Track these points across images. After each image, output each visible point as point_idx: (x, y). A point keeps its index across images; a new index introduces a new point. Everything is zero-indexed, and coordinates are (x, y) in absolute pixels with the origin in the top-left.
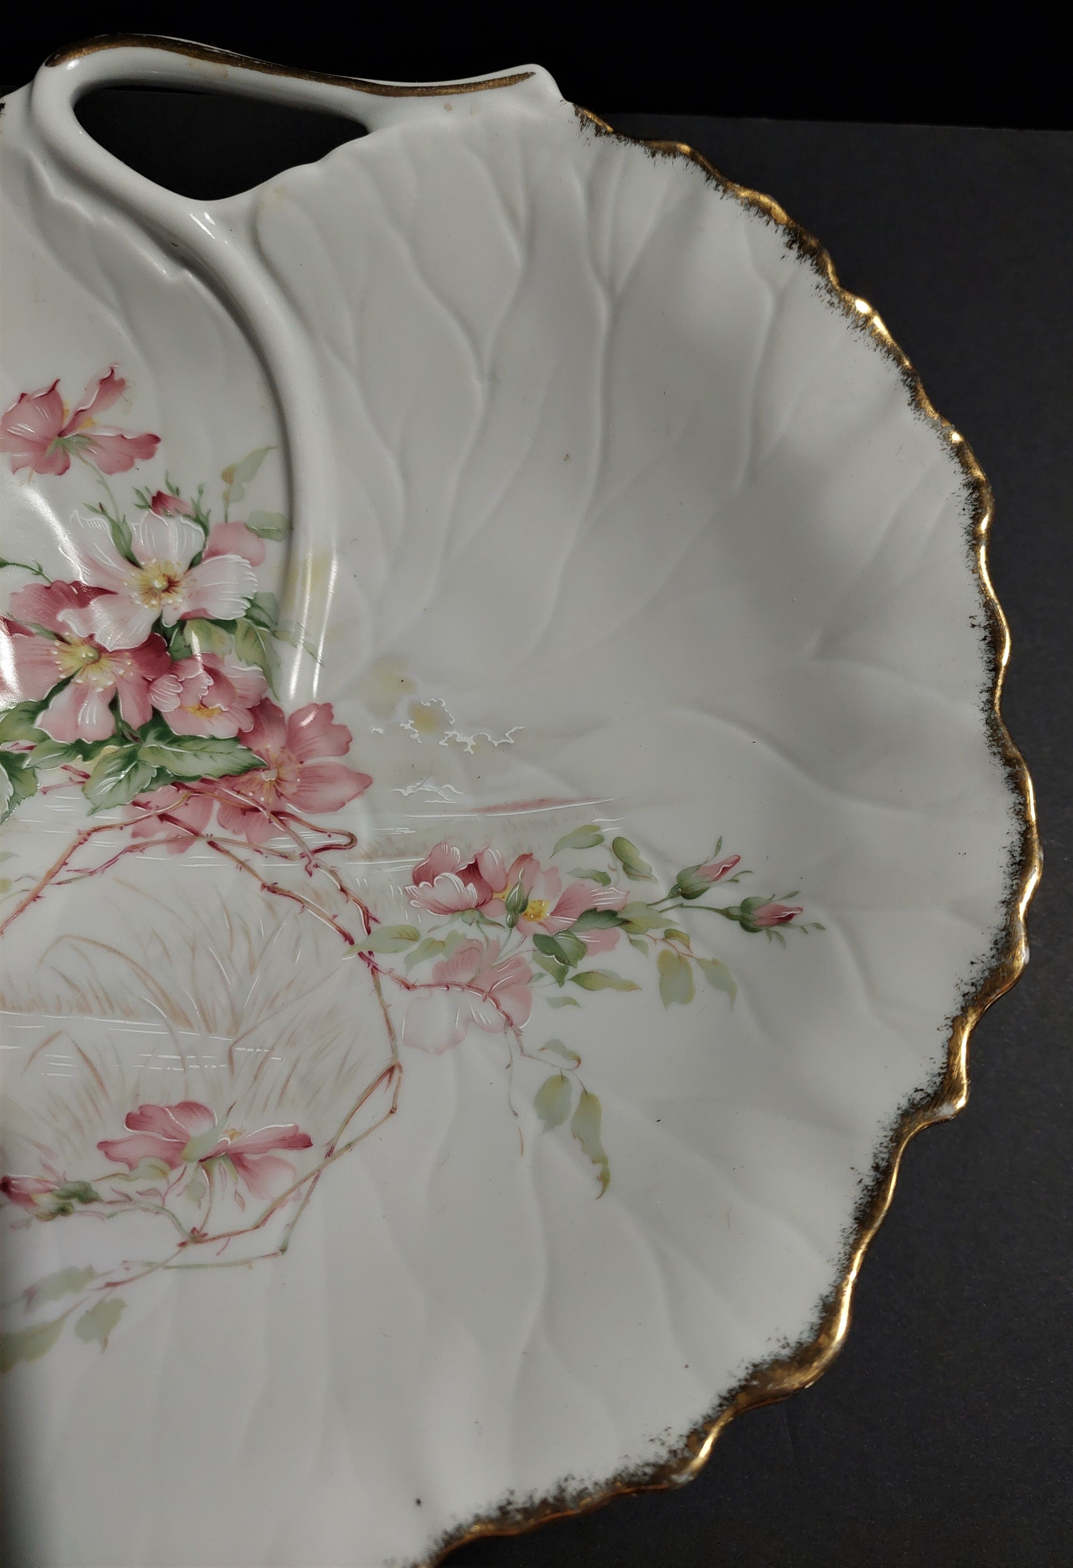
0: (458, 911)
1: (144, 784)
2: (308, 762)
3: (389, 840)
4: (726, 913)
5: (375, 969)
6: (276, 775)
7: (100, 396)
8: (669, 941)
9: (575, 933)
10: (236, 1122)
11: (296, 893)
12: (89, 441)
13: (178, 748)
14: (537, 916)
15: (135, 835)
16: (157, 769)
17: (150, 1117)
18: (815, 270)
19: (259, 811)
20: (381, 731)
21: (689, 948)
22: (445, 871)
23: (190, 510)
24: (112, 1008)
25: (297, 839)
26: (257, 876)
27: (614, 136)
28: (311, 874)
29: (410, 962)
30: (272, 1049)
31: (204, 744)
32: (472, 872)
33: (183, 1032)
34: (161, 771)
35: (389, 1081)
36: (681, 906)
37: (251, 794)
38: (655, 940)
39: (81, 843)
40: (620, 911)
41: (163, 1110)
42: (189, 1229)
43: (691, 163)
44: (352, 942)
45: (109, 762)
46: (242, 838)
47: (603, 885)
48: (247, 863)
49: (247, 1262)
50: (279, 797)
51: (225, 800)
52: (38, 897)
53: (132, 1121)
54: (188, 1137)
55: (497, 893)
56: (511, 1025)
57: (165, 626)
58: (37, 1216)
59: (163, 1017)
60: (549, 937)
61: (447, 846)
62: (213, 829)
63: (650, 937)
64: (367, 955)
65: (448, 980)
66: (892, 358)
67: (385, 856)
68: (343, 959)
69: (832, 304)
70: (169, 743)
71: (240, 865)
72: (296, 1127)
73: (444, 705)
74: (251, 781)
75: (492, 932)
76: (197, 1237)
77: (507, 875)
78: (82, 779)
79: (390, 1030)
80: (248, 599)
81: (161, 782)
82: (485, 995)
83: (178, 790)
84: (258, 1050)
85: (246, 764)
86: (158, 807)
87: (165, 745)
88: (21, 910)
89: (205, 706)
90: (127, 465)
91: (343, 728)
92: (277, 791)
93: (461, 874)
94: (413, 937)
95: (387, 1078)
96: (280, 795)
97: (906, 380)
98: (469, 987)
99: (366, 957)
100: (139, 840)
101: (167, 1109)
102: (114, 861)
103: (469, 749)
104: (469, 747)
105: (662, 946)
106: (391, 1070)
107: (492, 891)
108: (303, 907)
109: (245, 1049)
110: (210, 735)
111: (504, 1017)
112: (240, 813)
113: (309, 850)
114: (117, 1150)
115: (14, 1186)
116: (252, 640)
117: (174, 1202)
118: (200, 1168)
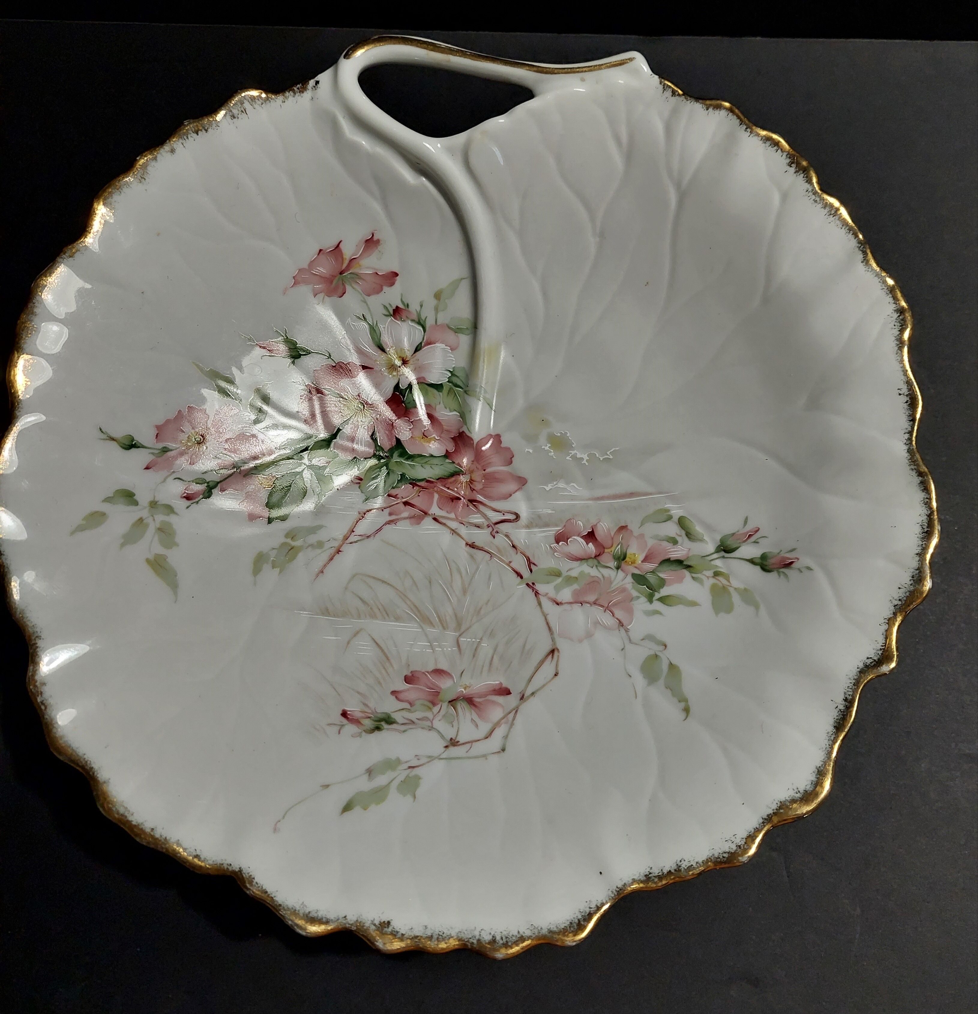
0: (584, 559)
1: (394, 483)
2: (488, 470)
3: (539, 517)
4: (752, 561)
5: (537, 593)
6: (470, 478)
7: (365, 250)
8: (717, 577)
9: (658, 573)
10: (466, 680)
11: (486, 548)
12: (358, 277)
13: (411, 462)
14: (633, 562)
15: (390, 514)
16: (401, 475)
17: (418, 678)
18: (805, 181)
19: (460, 499)
20: (531, 451)
21: (729, 581)
22: (574, 536)
23: (415, 317)
24: (388, 615)
25: (485, 516)
26: (462, 538)
27: (683, 97)
28: (494, 537)
29: (558, 589)
30: (481, 639)
31: (426, 460)
32: (591, 536)
33: (429, 630)
34: (403, 475)
35: (553, 657)
36: (723, 557)
37: (456, 489)
38: (708, 577)
39: (360, 519)
40: (685, 560)
41: (424, 673)
42: (449, 739)
43: (730, 114)
44: (522, 577)
45: (373, 471)
46: (452, 516)
47: (674, 545)
48: (456, 530)
49: (485, 756)
50: (472, 491)
51: (440, 492)
52: (340, 551)
53: (407, 680)
54: (441, 688)
55: (607, 549)
56: (622, 626)
57: (402, 388)
58: (364, 731)
59: (416, 620)
60: (641, 575)
61: (574, 521)
62: (435, 510)
63: (705, 575)
64: (531, 585)
65: (581, 600)
66: (852, 233)
67: (537, 526)
68: (518, 587)
69: (816, 201)
70: (406, 459)
71: (452, 532)
72: (501, 684)
73: (568, 435)
74: (455, 481)
75: (606, 572)
76: (453, 743)
77: (612, 538)
78: (359, 481)
79: (550, 628)
80: (450, 371)
81: (403, 483)
82: (605, 609)
83: (413, 487)
84: (474, 640)
85: (452, 472)
86: (402, 497)
87: (404, 460)
88: (331, 559)
89: (426, 436)
90: (379, 290)
91: (508, 449)
92: (471, 487)
93: (584, 537)
94: (558, 574)
95: (551, 656)
96: (473, 490)
97: (860, 247)
98: (595, 604)
100: (393, 517)
101: (427, 673)
102: (380, 529)
103: (585, 462)
104: (585, 460)
105: (712, 581)
106: (552, 652)
107: (604, 548)
108: (491, 557)
109: (466, 639)
110: (430, 454)
111: (618, 621)
112: (450, 501)
113: (491, 522)
114: (401, 696)
115: (349, 714)
116: (453, 396)
117: (437, 724)
118: (450, 706)
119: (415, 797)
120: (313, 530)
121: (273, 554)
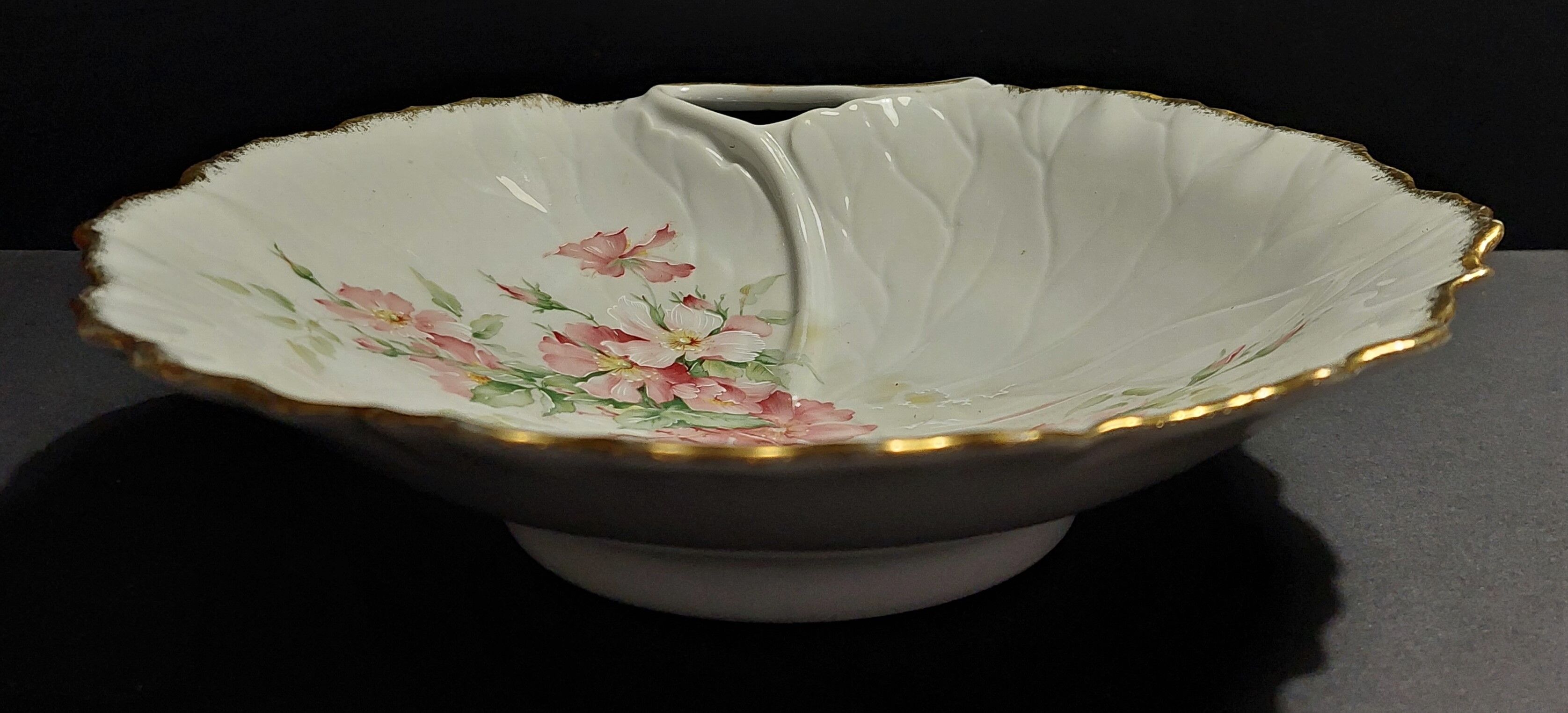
2: (816, 424)
6: (786, 430)
7: (656, 239)
12: (642, 263)
13: (696, 415)
16: (678, 420)
20: (881, 408)
23: (714, 307)
34: (681, 421)
37: (764, 436)
51: (740, 437)
57: (687, 360)
70: (688, 412)
73: (938, 390)
74: (763, 431)
80: (758, 352)
81: (681, 426)
83: (697, 431)
85: (758, 424)
86: (679, 434)
87: (685, 412)
89: (720, 401)
90: (668, 279)
91: (845, 410)
92: (787, 436)
96: (790, 437)
104: (966, 403)
110: (724, 412)
116: (760, 371)
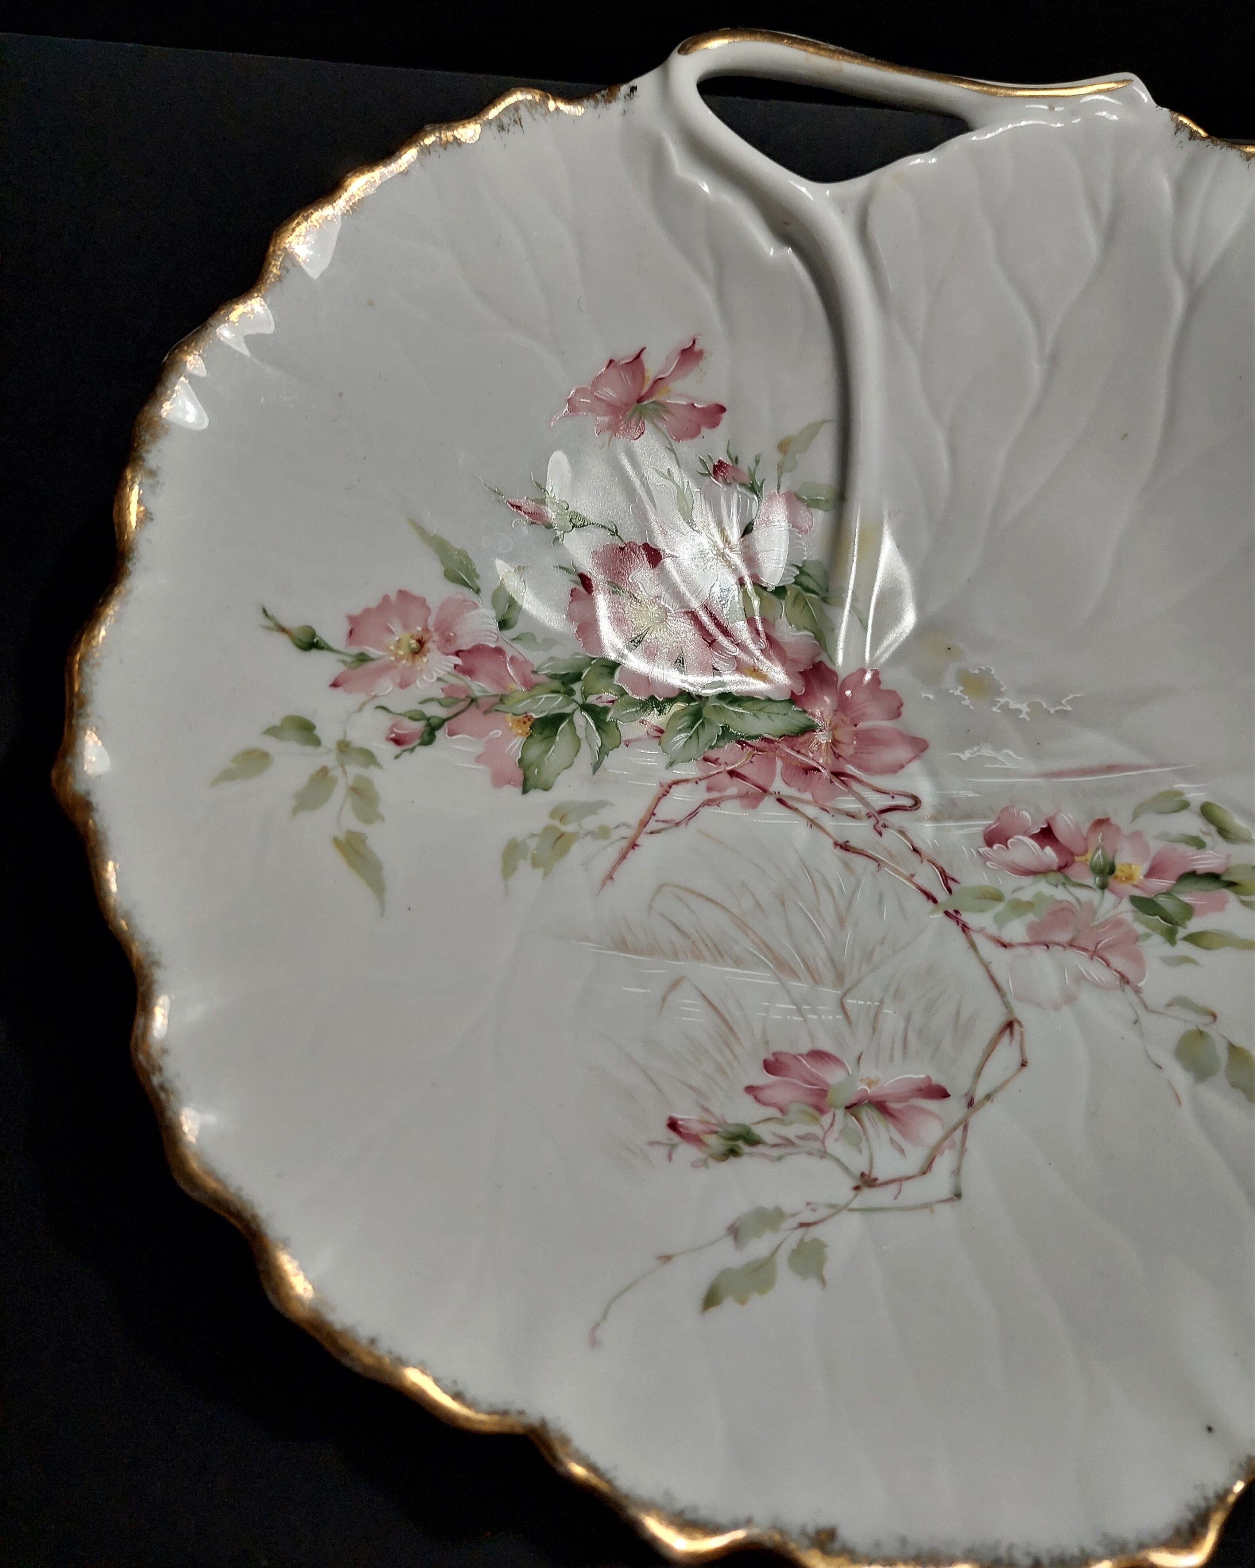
0: (1040, 873)
1: (712, 741)
2: (861, 725)
3: (953, 802)
5: (965, 928)
6: (831, 736)
7: (680, 364)
9: (1177, 895)
10: (868, 1071)
11: (870, 852)
12: (663, 408)
13: (739, 708)
14: (1129, 878)
15: (709, 789)
16: (722, 727)
17: (786, 1064)
19: (820, 771)
20: (931, 697)
22: (1018, 835)
23: (746, 479)
24: (721, 955)
25: (861, 799)
26: (828, 834)
27: (1210, 140)
28: (881, 834)
29: (1000, 921)
30: (881, 1002)
31: (762, 705)
32: (1046, 835)
33: (792, 983)
34: (725, 729)
35: (1012, 1034)
37: (811, 754)
39: (664, 795)
40: (1224, 873)
41: (795, 1057)
42: (858, 1174)
44: (935, 901)
45: (679, 719)
46: (808, 796)
47: (1199, 849)
48: (817, 821)
49: (928, 1206)
50: (838, 758)
51: (786, 758)
52: (636, 845)
53: (772, 1066)
54: (827, 1084)
55: (1078, 855)
56: (1128, 982)
58: (712, 1156)
59: (768, 965)
60: (1148, 899)
61: (1015, 810)
62: (778, 786)
64: (954, 914)
65: (1045, 938)
67: (951, 817)
68: (931, 917)
70: (730, 702)
71: (810, 823)
72: (928, 1078)
73: (993, 672)
74: (809, 742)
75: (1083, 894)
76: (866, 1181)
77: (1086, 839)
78: (658, 734)
79: (997, 987)
80: (797, 567)
81: (726, 740)
82: (1090, 953)
83: (742, 748)
84: (869, 1003)
85: (803, 726)
86: (727, 763)
87: (727, 705)
88: (623, 857)
90: (693, 433)
91: (892, 693)
92: (834, 752)
93: (1034, 837)
94: (998, 897)
95: (1008, 1032)
96: (838, 756)
98: (1070, 945)
99: (953, 915)
100: (714, 795)
101: (800, 1057)
102: (694, 814)
103: (1023, 715)
104: (1024, 713)
106: (1010, 1025)
107: (1073, 854)
108: (879, 865)
109: (855, 1001)
110: (766, 697)
111: (1118, 975)
112: (802, 772)
113: (875, 810)
114: (765, 1095)
115: (681, 1126)
116: (801, 606)
117: (834, 1146)
118: (848, 1114)
119: (823, 1280)
120: (594, 808)
121: (533, 844)
